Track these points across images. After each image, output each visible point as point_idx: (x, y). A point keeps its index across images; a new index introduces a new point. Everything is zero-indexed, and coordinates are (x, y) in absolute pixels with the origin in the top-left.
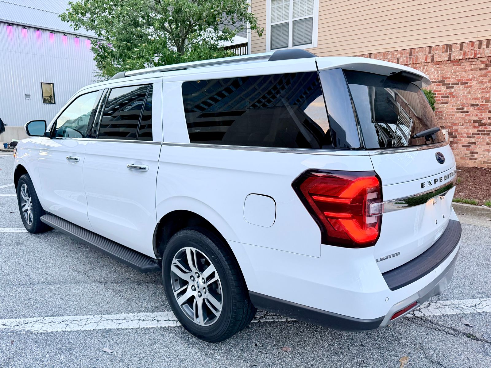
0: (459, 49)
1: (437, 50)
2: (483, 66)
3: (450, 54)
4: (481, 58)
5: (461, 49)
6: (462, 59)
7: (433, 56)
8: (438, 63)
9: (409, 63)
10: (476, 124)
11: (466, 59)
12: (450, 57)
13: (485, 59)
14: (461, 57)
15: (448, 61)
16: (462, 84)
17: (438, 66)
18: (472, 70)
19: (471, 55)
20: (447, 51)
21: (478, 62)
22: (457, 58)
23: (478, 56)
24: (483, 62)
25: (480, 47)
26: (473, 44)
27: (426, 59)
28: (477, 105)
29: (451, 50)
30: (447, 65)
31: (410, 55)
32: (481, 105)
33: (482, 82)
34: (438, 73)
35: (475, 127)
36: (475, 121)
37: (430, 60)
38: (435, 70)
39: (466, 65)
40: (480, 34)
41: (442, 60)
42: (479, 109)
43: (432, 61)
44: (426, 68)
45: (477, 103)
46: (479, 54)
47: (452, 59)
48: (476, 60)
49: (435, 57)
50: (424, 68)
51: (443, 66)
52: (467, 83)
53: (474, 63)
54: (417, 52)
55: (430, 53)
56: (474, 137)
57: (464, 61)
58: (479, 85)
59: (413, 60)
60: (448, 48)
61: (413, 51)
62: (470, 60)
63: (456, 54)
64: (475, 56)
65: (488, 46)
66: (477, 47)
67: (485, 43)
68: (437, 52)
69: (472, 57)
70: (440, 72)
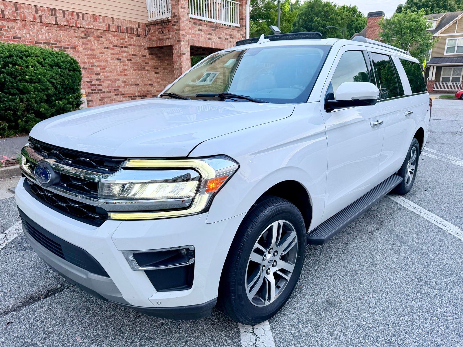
0: (62, 16)
1: (43, 11)
2: (83, 35)
3: (56, 19)
4: (80, 27)
5: (64, 16)
6: (67, 26)
7: (40, 16)
8: (47, 25)
9: (17, 18)
10: (89, 85)
11: (70, 26)
12: (56, 21)
13: (83, 29)
14: (66, 24)
15: (55, 24)
16: (72, 48)
17: (47, 28)
18: (76, 37)
19: (73, 24)
20: (52, 15)
21: (79, 31)
22: (63, 23)
23: (79, 25)
24: (82, 32)
25: (78, 18)
26: (72, 13)
27: (34, 18)
28: (86, 68)
29: (55, 14)
30: (55, 28)
31: (16, 10)
32: (89, 68)
33: (85, 49)
34: (49, 35)
35: (89, 87)
36: (88, 82)
37: (38, 20)
38: (46, 31)
39: (70, 32)
40: (74, 6)
41: (50, 22)
42: (88, 72)
43: (41, 22)
44: (36, 27)
45: (86, 67)
46: (79, 23)
47: (58, 24)
48: (77, 29)
49: (44, 18)
50: (34, 27)
51: (52, 28)
52: (75, 48)
53: (76, 31)
54: (23, 8)
55: (37, 12)
56: (90, 96)
57: (68, 27)
58: (84, 51)
59: (21, 16)
60: (53, 12)
61: (18, 5)
62: (73, 28)
63: (62, 21)
64: (76, 25)
65: (83, 19)
66: (76, 18)
67: (80, 15)
68: (43, 13)
69: (74, 25)
70: (50, 34)
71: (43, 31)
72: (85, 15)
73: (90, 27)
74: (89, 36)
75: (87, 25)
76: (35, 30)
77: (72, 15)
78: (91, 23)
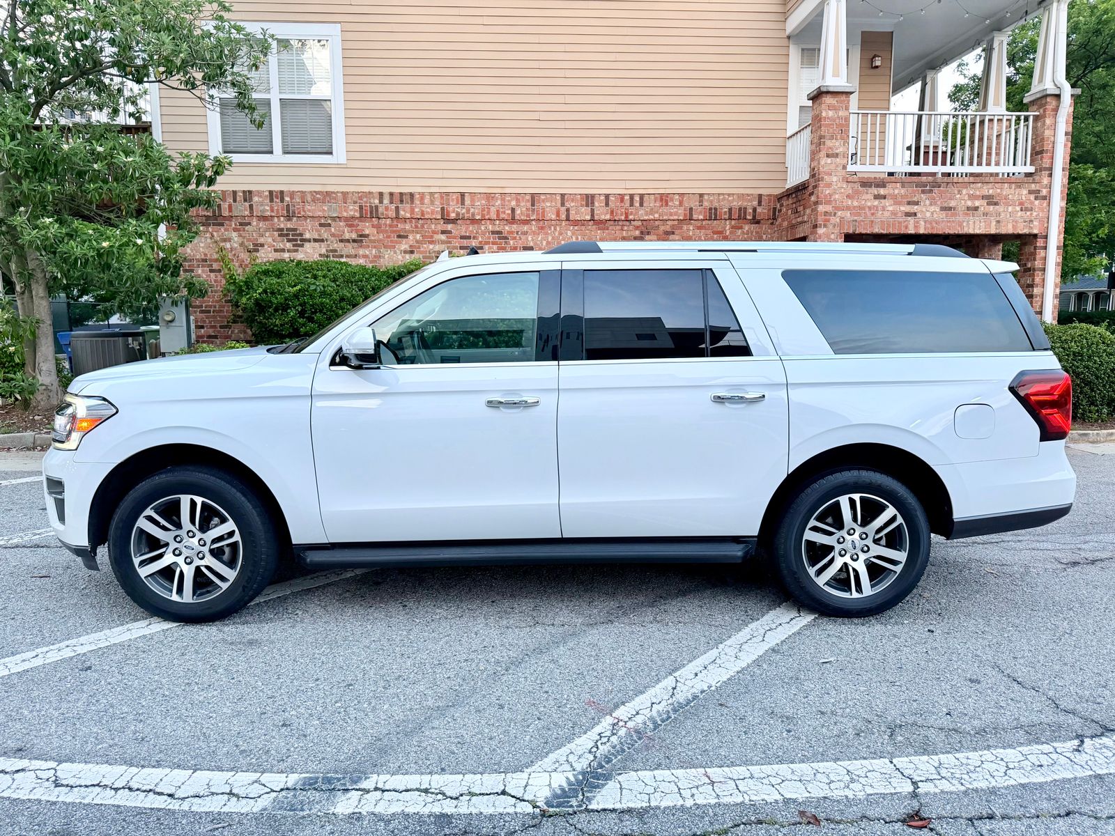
0: (604, 204)
1: (573, 201)
2: (637, 233)
3: (592, 211)
4: (634, 220)
5: (607, 204)
6: (610, 220)
7: (568, 210)
8: (576, 223)
9: (532, 218)
11: (615, 220)
12: (592, 215)
13: (640, 223)
14: (608, 217)
15: (590, 220)
17: (576, 228)
18: (623, 238)
19: (622, 215)
20: (587, 205)
21: (631, 228)
22: (603, 217)
23: (631, 217)
24: (637, 228)
25: (632, 204)
26: (622, 197)
27: (558, 214)
29: (593, 203)
30: (590, 227)
31: (533, 205)
37: (563, 217)
38: (573, 234)
39: (614, 230)
40: (629, 184)
41: (582, 218)
43: (568, 219)
44: (558, 229)
46: (631, 214)
47: (595, 219)
48: (628, 223)
49: (572, 212)
50: (555, 229)
51: (583, 228)
53: (626, 228)
54: (543, 201)
55: (563, 204)
57: (612, 223)
59: (538, 214)
60: (589, 200)
61: (536, 198)
62: (620, 223)
63: (602, 213)
64: (627, 217)
65: (641, 204)
66: (628, 204)
67: (637, 198)
68: (573, 204)
69: (623, 218)
70: (579, 237)
71: (569, 233)
72: (646, 198)
73: (651, 217)
74: (648, 233)
75: (646, 215)
76: (557, 234)
77: (622, 200)
78: (656, 209)
